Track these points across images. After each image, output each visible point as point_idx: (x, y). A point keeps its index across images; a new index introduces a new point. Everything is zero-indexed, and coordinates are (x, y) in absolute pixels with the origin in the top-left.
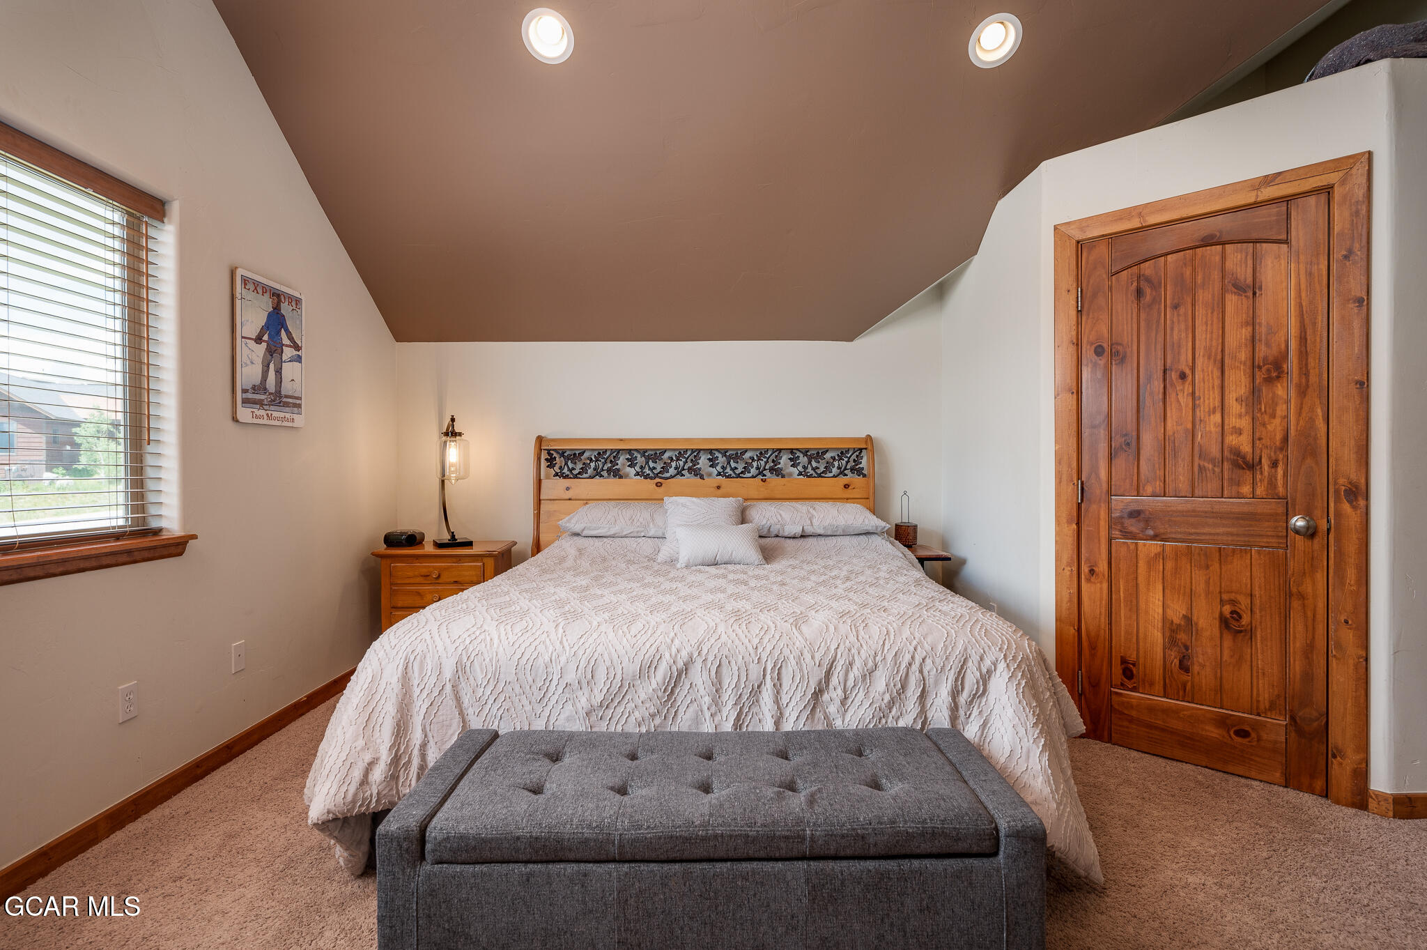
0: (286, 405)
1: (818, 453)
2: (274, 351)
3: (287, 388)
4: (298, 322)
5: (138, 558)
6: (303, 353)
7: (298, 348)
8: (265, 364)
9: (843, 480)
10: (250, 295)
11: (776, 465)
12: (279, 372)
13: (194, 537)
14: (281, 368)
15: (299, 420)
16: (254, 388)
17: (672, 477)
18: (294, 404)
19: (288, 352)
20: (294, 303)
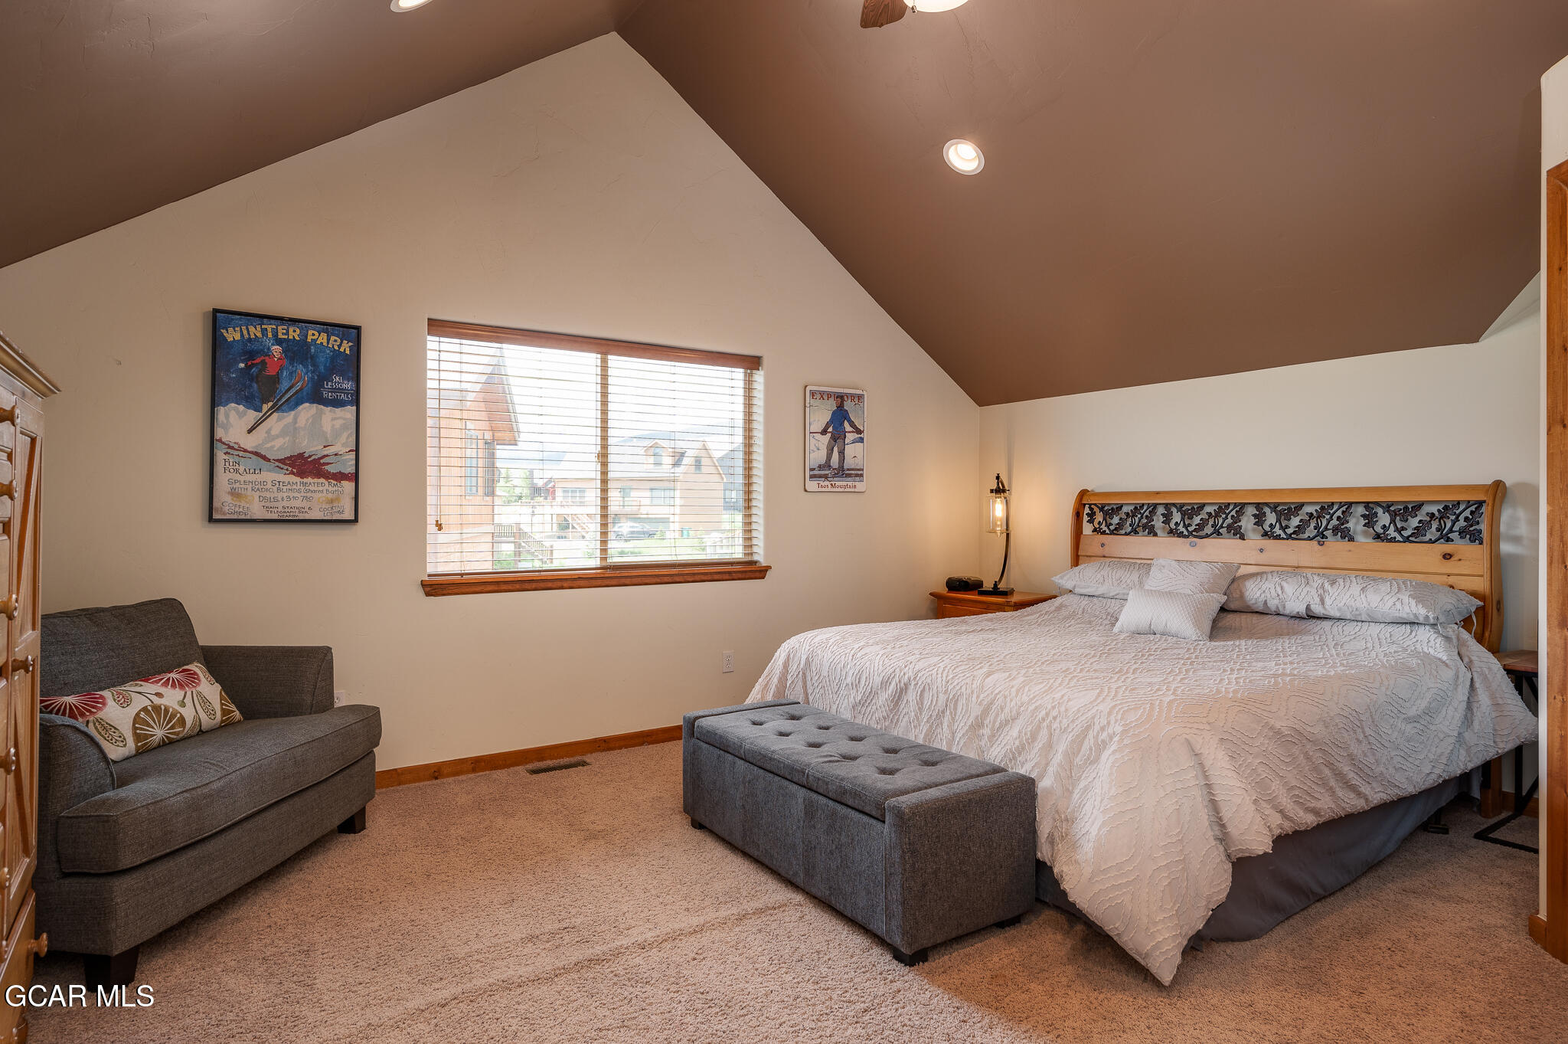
0: (849, 475)
1: (1406, 508)
2: (838, 437)
3: (849, 463)
4: (860, 412)
5: (735, 577)
6: (865, 435)
7: (859, 432)
8: (830, 447)
9: (1443, 547)
10: (817, 402)
11: (1343, 524)
12: (842, 453)
13: (770, 567)
14: (844, 449)
15: (860, 486)
16: (820, 466)
17: (1207, 536)
18: (858, 474)
19: (850, 437)
20: (856, 400)
